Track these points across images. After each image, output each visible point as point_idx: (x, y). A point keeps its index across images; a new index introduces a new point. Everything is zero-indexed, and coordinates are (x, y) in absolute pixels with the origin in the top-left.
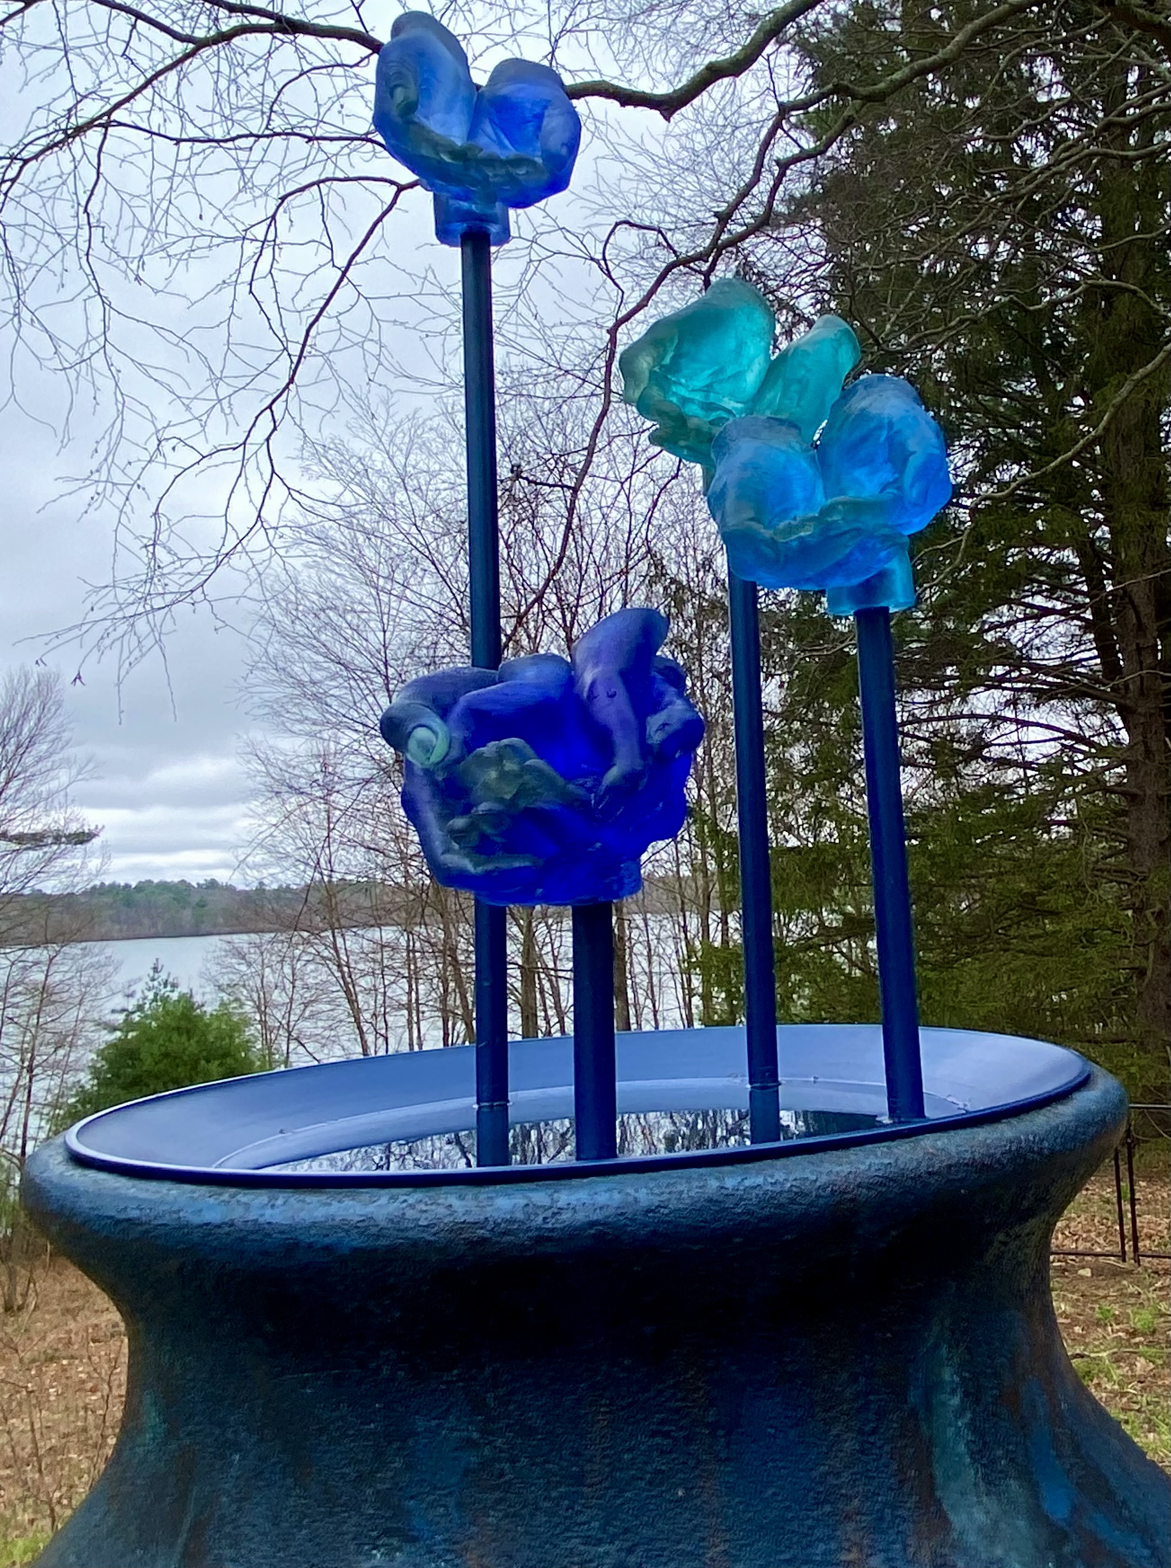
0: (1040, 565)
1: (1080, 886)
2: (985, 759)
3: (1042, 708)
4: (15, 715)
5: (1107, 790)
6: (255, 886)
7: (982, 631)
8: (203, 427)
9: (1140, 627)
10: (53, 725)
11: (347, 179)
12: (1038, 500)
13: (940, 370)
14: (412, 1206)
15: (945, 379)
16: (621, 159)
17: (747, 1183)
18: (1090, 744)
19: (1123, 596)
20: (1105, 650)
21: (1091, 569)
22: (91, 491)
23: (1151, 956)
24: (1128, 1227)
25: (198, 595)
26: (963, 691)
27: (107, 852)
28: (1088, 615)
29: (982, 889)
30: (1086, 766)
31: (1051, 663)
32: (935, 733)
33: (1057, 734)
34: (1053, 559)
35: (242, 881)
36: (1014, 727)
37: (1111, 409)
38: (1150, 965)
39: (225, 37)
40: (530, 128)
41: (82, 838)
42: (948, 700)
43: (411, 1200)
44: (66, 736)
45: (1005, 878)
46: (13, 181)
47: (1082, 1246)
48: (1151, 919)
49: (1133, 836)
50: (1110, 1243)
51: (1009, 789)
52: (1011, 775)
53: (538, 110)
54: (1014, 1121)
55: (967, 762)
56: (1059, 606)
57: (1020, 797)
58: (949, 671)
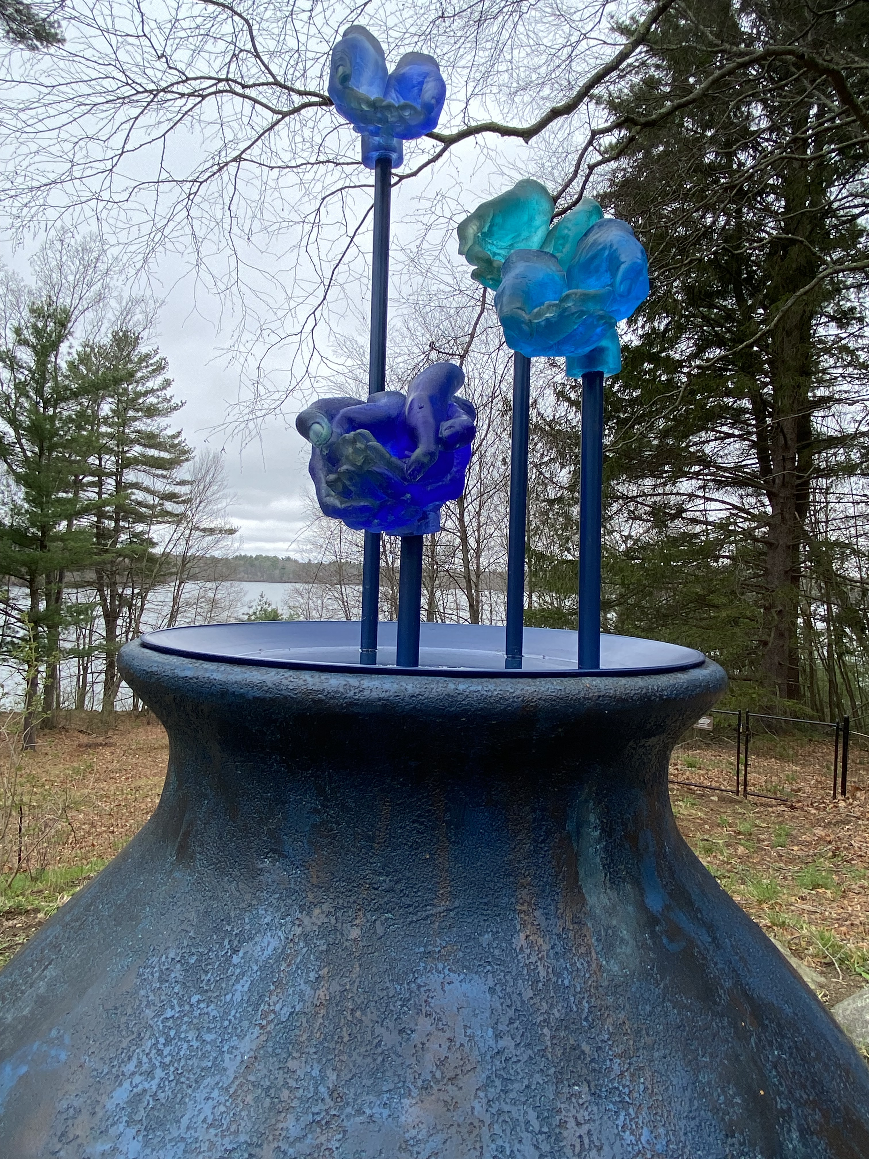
0: (727, 408)
1: (733, 592)
2: (683, 518)
3: (721, 492)
4: (203, 472)
5: (755, 540)
6: (307, 561)
7: (688, 446)
8: (283, 324)
9: (786, 447)
10: (219, 478)
11: (355, 187)
12: (730, 370)
13: (677, 292)
14: (286, 678)
15: (680, 298)
16: (503, 174)
17: (472, 689)
18: (748, 513)
19: (778, 428)
20: (763, 459)
21: (759, 411)
22: (230, 355)
23: (773, 635)
24: (741, 778)
25: (278, 411)
26: (674, 479)
27: (242, 540)
28: (754, 438)
29: (674, 590)
30: (746, 525)
31: (729, 466)
32: (655, 503)
33: (728, 507)
34: (735, 406)
35: (302, 558)
36: (702, 501)
37: (781, 314)
38: (771, 639)
39: (297, 110)
40: (416, 90)
41: (231, 532)
42: (665, 484)
43: (286, 675)
44: (225, 483)
45: (689, 585)
46: (196, 193)
47: (714, 785)
48: (775, 615)
49: (769, 567)
50: (730, 785)
51: (696, 536)
52: (698, 529)
53: (420, 79)
54: (646, 678)
55: (672, 520)
56: (737, 432)
57: (702, 541)
58: (667, 468)
